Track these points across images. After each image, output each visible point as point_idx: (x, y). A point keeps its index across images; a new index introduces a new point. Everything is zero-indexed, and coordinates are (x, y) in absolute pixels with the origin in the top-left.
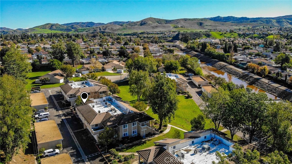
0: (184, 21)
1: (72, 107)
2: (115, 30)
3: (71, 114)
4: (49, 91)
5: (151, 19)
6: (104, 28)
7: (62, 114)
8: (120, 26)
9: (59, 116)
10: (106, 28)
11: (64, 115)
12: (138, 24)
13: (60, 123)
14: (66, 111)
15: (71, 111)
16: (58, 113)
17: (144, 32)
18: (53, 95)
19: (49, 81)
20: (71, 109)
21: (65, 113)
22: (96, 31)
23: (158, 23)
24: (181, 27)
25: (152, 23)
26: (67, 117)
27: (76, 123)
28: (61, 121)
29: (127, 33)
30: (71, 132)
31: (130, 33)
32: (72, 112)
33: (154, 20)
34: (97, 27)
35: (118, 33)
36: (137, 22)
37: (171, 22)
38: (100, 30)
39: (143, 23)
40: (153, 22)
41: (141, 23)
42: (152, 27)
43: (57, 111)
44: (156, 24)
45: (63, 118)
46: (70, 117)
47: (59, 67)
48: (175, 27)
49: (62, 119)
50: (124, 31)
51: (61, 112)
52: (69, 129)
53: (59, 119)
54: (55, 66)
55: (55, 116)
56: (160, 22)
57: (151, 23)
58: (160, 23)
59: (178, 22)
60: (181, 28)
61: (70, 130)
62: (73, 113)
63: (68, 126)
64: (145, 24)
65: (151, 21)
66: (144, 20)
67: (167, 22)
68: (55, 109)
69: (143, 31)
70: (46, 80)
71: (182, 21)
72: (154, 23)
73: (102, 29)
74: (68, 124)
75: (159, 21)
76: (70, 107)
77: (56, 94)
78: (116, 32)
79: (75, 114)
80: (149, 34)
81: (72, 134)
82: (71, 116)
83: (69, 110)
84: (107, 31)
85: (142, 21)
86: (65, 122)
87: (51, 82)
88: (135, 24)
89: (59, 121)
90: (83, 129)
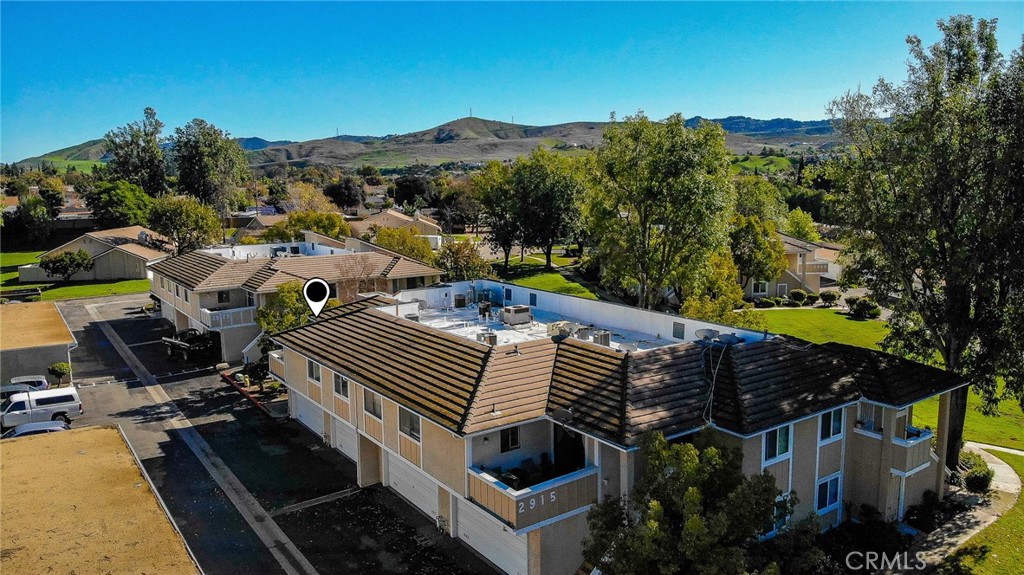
0: (587, 130)
1: (232, 364)
2: (346, 158)
3: (231, 399)
4: (87, 307)
5: (471, 122)
6: (304, 153)
7: (166, 404)
8: (362, 146)
9: (148, 414)
10: (311, 152)
11: (182, 406)
12: (427, 137)
13: (158, 453)
14: (196, 384)
15: (225, 385)
16: (140, 396)
17: (453, 164)
18: (109, 322)
19: (91, 267)
20: (228, 373)
21: (186, 396)
22: (273, 161)
23: (497, 136)
24: (582, 147)
25: (476, 136)
26: (203, 420)
27: (277, 450)
28: (162, 446)
29: (390, 167)
30: (260, 519)
31: (401, 166)
32: (232, 388)
33: (482, 125)
34: (278, 150)
35: (356, 167)
36: (424, 133)
37: (541, 132)
38: (289, 157)
39: (444, 136)
40: (478, 133)
41: (438, 134)
42: (478, 146)
43: (131, 386)
44: (490, 139)
45: (178, 423)
46: (230, 418)
47: (139, 212)
48: (560, 148)
49: (172, 433)
50: (378, 159)
51: (157, 395)
52: (237, 491)
53: (147, 429)
54: (120, 210)
55: (123, 414)
56: (502, 134)
57: (472, 135)
58: (504, 136)
59: (565, 133)
60: (580, 150)
61: (247, 506)
62: (243, 395)
63: (223, 476)
64: (452, 138)
65: (472, 129)
66: (448, 124)
67: (527, 131)
68: (119, 379)
69: (447, 160)
70: (72, 260)
71: (578, 130)
72: (484, 134)
73: (294, 154)
74: (219, 461)
75: (501, 130)
76: (219, 366)
77: (128, 316)
78: (348, 165)
79: (258, 399)
80: (472, 168)
81: (269, 532)
82: (234, 414)
83: (216, 382)
84: (314, 159)
85: (441, 129)
86: (198, 446)
87: (100, 273)
88: (416, 138)
89: (152, 440)
90: (348, 492)
